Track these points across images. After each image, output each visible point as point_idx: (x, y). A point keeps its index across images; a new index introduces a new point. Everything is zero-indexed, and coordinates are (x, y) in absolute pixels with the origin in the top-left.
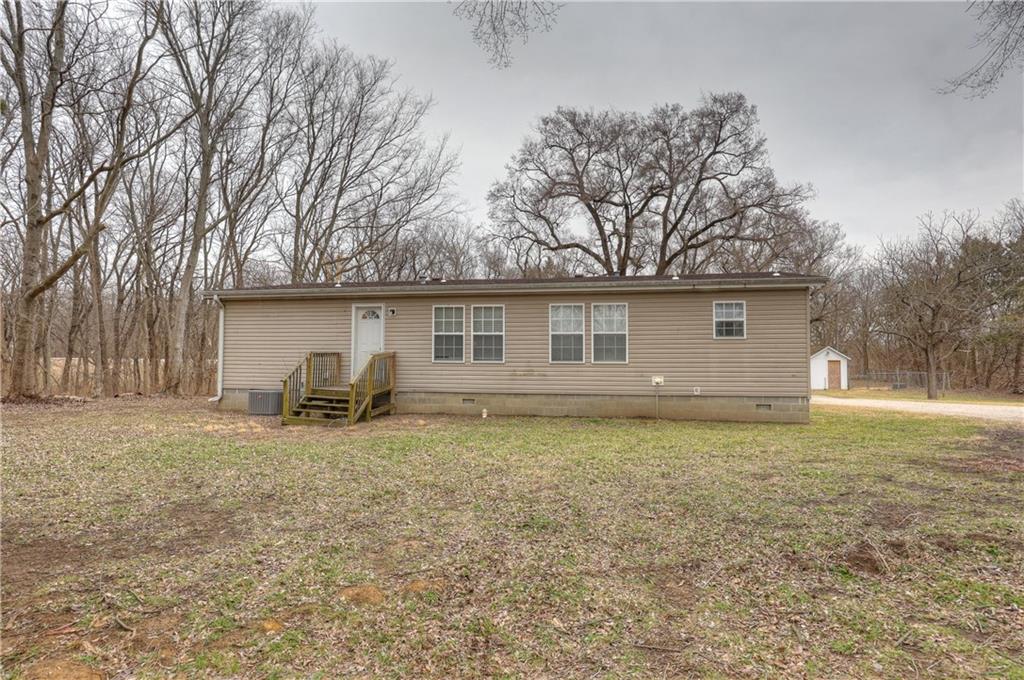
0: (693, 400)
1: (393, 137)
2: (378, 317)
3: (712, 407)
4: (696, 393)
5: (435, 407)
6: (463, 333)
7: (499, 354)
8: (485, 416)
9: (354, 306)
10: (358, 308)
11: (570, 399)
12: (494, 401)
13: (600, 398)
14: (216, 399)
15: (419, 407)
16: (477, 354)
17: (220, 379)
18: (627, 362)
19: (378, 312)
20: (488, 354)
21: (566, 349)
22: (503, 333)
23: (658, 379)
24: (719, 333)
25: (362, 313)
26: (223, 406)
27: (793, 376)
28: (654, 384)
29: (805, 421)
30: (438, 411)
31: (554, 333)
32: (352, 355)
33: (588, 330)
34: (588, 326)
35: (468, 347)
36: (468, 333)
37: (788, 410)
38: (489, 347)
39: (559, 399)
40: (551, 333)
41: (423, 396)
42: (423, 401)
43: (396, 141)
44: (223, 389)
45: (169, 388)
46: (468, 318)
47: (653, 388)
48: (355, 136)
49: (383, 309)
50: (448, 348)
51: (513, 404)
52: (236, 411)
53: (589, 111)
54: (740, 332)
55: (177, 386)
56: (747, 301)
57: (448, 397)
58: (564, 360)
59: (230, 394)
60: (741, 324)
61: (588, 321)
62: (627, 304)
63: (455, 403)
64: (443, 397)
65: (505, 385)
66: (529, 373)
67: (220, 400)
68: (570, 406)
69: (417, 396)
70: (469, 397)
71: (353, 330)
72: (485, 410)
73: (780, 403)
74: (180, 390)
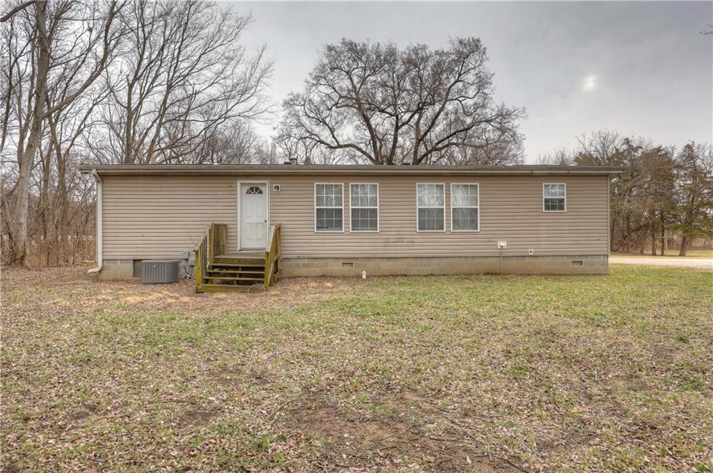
0: (528, 260)
1: (217, 45)
2: (261, 192)
3: (541, 264)
4: (530, 254)
5: (318, 271)
6: (343, 207)
7: (374, 224)
8: (364, 277)
9: (239, 183)
10: (242, 184)
11: (435, 261)
12: (370, 264)
13: (457, 259)
14: (97, 269)
15: (304, 271)
16: (355, 224)
17: (100, 250)
18: (479, 230)
19: (262, 188)
20: (364, 224)
21: (431, 220)
22: (378, 207)
23: (503, 244)
24: (547, 208)
25: (246, 189)
26: (104, 276)
27: (599, 240)
28: (499, 248)
29: (606, 273)
30: (321, 274)
31: (420, 207)
32: (239, 226)
33: (448, 205)
34: (448, 201)
35: (347, 219)
36: (347, 207)
37: (594, 265)
38: (364, 219)
39: (424, 261)
40: (418, 207)
41: (306, 261)
42: (304, 265)
43: (218, 49)
44: (103, 260)
45: (15, 261)
46: (347, 194)
47: (499, 251)
48: (183, 41)
49: (267, 186)
50: (329, 219)
51: (387, 266)
52: (116, 281)
53: (365, 42)
54: (562, 207)
55: (23, 258)
56: (567, 183)
57: (329, 262)
58: (428, 229)
59: (112, 265)
60: (562, 201)
61: (448, 198)
62: (478, 184)
63: (336, 267)
64: (324, 262)
65: (381, 251)
66: (400, 240)
67: (100, 271)
68: (434, 266)
69: (300, 262)
70: (348, 261)
71: (239, 204)
72: (364, 272)
73: (589, 259)
74: (27, 262)
